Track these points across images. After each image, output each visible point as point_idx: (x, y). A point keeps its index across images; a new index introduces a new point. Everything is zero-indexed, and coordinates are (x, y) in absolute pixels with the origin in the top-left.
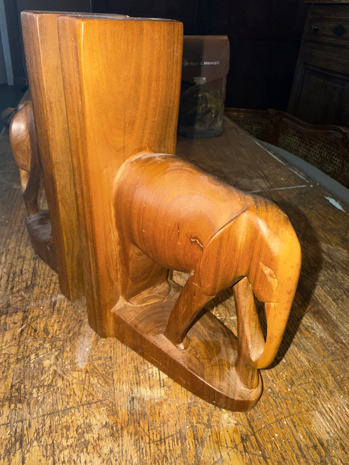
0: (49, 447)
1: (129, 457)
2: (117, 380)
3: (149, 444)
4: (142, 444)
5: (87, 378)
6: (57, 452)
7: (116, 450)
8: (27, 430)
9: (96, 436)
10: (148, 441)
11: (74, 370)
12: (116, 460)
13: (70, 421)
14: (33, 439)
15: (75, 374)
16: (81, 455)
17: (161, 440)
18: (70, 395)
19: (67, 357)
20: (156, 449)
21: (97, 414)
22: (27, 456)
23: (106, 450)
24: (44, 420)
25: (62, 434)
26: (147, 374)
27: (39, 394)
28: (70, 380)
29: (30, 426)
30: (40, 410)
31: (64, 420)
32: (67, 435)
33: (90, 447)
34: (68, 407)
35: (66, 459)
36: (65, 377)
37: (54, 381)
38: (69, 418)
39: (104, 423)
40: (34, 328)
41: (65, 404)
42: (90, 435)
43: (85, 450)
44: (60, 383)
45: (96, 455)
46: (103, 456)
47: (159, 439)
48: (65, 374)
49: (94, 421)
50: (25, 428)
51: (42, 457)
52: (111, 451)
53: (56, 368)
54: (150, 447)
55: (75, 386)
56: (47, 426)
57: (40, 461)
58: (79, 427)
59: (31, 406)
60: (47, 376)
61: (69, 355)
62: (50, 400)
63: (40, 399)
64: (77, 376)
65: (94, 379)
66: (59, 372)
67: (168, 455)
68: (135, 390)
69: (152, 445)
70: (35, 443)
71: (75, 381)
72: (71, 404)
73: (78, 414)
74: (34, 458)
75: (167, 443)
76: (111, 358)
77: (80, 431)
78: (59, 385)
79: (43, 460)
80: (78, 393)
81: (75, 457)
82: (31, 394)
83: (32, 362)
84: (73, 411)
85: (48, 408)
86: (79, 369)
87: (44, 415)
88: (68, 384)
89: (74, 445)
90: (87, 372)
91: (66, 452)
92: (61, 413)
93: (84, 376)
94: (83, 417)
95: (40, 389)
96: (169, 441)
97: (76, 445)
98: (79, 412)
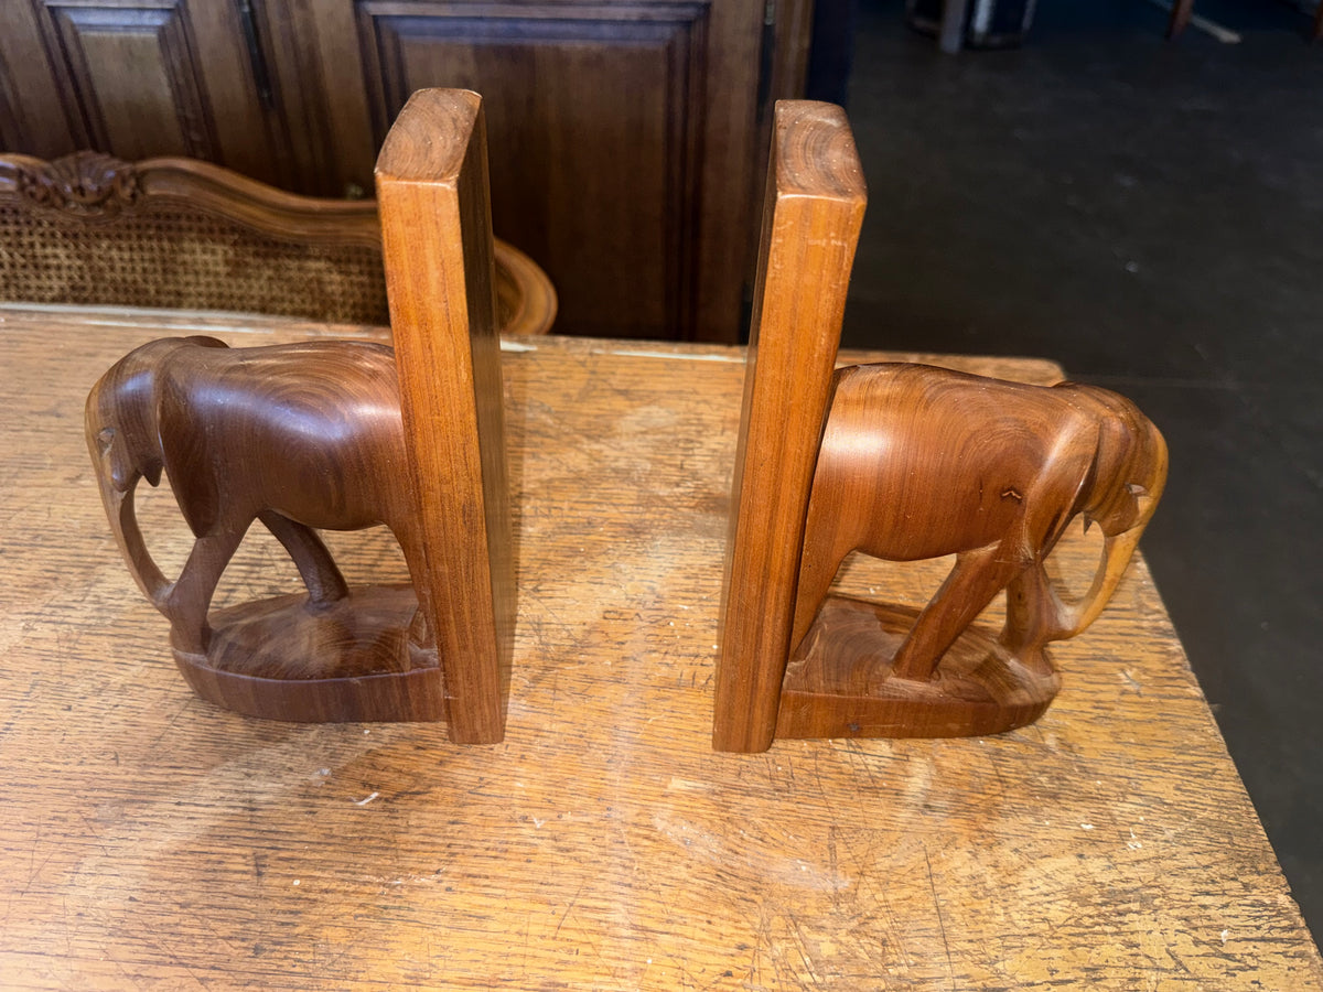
0: (1006, 944)
1: (1025, 828)
2: (886, 824)
3: (1005, 797)
4: (1006, 807)
5: (876, 875)
6: (1016, 931)
7: (1014, 844)
8: (974, 981)
9: (992, 870)
10: (1002, 799)
11: (855, 896)
12: (1030, 845)
13: (963, 908)
14: (991, 969)
15: (864, 894)
16: (1020, 894)
17: (1001, 781)
18: (910, 906)
19: (818, 908)
20: (1014, 790)
21: (951, 865)
22: (1021, 979)
23: (1015, 858)
24: (956, 953)
25: (985, 922)
26: (878, 775)
27: (903, 962)
28: (875, 904)
29: (966, 976)
30: (936, 959)
31: (958, 918)
32: (987, 914)
33: (1010, 880)
34: (934, 910)
35: (1027, 917)
36: (869, 914)
37: (876, 934)
38: (955, 910)
39: (969, 855)
40: (716, 978)
41: (928, 916)
42: (988, 878)
43: (1013, 888)
44: (881, 924)
45: (1022, 873)
46: (1023, 863)
47: (999, 784)
48: (860, 915)
49: (966, 871)
50: (970, 985)
51: (1024, 955)
52: (1016, 850)
53: (844, 931)
54: (1010, 797)
55: (891, 897)
56: (968, 946)
57: (1029, 957)
58: (974, 894)
59: (927, 976)
60: (862, 947)
61: (814, 904)
62: (918, 941)
63: (912, 960)
64: (868, 891)
65: (879, 863)
66: (854, 924)
67: (1023, 776)
68: (910, 800)
69: (1007, 795)
70: (999, 966)
71: (880, 896)
72: (929, 905)
73: (950, 895)
74: (1025, 967)
75: (1005, 774)
76: (833, 828)
77: (980, 894)
78: (885, 926)
79: (1028, 952)
80: (907, 892)
81: (1024, 904)
82: (900, 977)
83: (819, 979)
84: (942, 903)
85: (934, 946)
86: (853, 886)
87: (948, 953)
88: (884, 909)
89: (1004, 904)
90: (861, 874)
91: (1016, 916)
92: (946, 924)
93: (871, 880)
94: (955, 887)
95: (890, 960)
96: (1003, 771)
97: (1005, 901)
98: (946, 893)
